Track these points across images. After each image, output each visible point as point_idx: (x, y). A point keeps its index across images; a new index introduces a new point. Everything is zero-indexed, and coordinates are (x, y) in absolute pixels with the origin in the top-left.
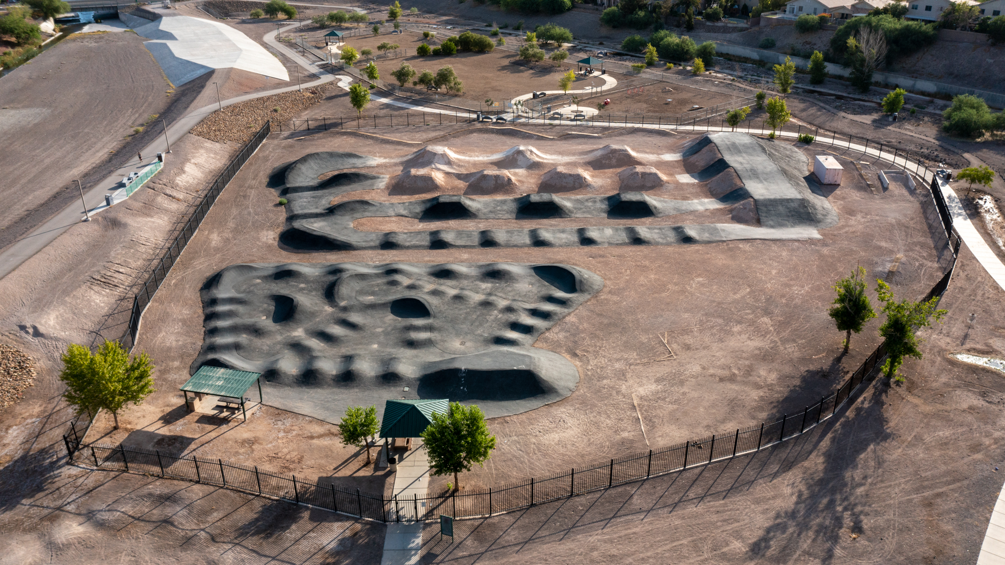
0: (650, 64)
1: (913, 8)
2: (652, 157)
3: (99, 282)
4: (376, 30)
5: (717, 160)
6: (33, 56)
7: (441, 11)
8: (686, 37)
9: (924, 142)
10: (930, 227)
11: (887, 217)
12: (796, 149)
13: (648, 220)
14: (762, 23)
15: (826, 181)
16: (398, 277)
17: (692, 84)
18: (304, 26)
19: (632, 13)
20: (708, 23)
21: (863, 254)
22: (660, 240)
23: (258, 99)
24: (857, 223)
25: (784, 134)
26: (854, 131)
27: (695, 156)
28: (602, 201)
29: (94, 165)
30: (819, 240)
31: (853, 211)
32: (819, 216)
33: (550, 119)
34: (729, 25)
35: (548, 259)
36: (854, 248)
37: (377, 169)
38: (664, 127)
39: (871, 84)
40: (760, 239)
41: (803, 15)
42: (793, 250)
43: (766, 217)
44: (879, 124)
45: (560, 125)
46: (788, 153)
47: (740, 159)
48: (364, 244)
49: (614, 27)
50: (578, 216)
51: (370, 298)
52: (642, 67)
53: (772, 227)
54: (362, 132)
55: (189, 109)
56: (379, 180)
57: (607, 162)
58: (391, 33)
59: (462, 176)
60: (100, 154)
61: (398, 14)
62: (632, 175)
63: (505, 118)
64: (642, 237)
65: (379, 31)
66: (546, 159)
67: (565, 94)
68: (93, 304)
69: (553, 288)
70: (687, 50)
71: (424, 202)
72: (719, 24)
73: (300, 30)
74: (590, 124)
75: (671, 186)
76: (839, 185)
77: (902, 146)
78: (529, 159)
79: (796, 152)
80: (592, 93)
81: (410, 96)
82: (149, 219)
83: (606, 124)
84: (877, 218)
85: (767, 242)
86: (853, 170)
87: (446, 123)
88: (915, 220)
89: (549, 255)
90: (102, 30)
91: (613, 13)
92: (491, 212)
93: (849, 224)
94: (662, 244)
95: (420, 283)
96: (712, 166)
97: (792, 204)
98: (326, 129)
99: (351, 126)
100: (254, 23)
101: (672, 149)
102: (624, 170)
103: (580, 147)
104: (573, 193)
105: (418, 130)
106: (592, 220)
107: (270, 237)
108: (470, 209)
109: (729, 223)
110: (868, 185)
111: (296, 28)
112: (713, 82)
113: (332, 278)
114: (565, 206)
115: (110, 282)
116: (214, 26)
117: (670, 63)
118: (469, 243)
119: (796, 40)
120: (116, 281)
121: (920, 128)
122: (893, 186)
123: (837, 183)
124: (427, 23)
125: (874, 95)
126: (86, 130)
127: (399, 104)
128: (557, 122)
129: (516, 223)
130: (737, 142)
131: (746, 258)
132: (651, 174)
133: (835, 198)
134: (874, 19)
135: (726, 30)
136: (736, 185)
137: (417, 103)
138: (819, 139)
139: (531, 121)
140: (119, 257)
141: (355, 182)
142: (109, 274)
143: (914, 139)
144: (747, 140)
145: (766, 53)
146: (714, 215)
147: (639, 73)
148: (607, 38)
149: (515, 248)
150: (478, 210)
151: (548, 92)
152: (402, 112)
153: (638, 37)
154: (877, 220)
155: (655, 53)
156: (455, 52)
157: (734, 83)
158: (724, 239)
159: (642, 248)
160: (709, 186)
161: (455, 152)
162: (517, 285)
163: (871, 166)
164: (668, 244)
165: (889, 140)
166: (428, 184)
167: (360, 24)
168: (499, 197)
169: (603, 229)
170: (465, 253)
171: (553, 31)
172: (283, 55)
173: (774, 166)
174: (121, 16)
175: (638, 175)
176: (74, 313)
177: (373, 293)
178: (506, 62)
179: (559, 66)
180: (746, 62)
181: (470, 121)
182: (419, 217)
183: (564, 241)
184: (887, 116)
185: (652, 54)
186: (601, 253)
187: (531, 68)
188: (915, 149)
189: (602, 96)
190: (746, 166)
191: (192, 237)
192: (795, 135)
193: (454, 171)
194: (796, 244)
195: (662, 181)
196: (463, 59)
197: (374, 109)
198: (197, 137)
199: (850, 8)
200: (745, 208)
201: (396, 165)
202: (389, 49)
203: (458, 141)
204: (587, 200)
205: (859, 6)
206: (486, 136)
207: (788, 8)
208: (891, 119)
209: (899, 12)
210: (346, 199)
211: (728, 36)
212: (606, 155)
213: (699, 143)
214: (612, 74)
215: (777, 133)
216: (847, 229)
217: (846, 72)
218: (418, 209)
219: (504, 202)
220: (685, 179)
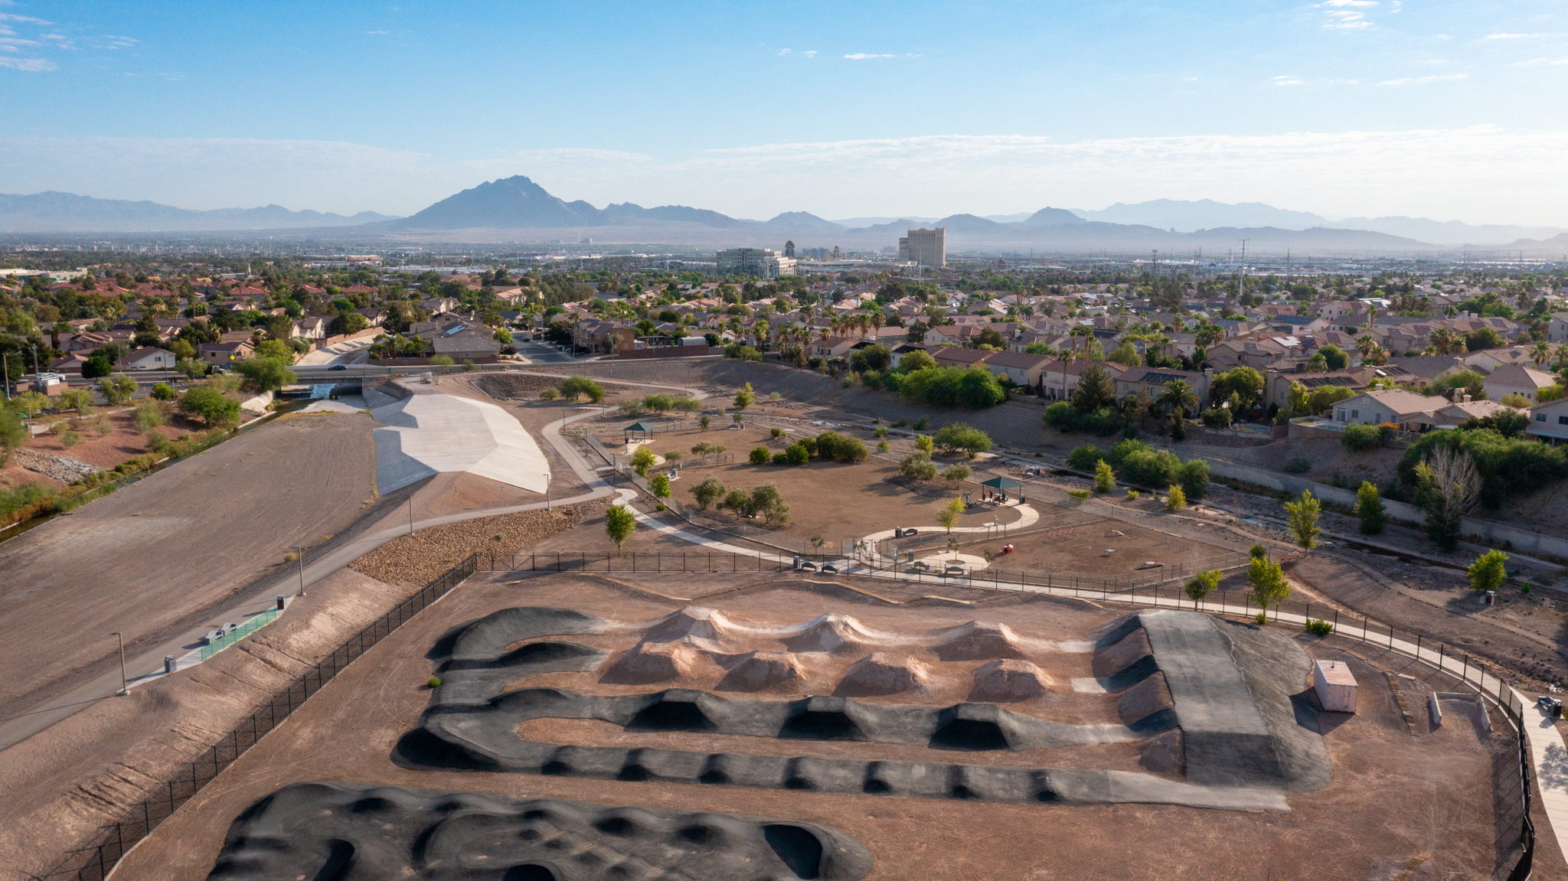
0: (1102, 491)
1: (1538, 419)
2: (1043, 646)
3: (86, 795)
4: (704, 423)
5: (1142, 656)
6: (218, 443)
7: (816, 399)
8: (1165, 452)
9: (1531, 644)
10: (1499, 803)
11: (1423, 778)
12: (1297, 645)
13: (993, 756)
14: (1292, 434)
15: (1328, 706)
16: (539, 826)
17: (1160, 526)
18: (608, 414)
19: (1090, 411)
20: (1208, 431)
21: (1356, 846)
22: (1001, 793)
23: (475, 521)
24: (1364, 787)
25: (1284, 616)
26: (1411, 618)
27: (1113, 648)
28: (929, 716)
29: (200, 607)
30: (1283, 814)
31: (1365, 763)
32: (1296, 770)
33: (907, 572)
34: (1241, 435)
35: (799, 812)
36: (1344, 835)
37: (601, 639)
38: (1085, 595)
39: (1461, 538)
40: (1177, 805)
41: (1356, 425)
42: (1230, 829)
43: (1199, 764)
44: (1458, 608)
45: (919, 583)
46: (1277, 650)
47: (1180, 658)
48: (518, 763)
49: (1063, 431)
50: (880, 739)
51: (480, 857)
52: (1084, 495)
53: (1205, 783)
54: (613, 577)
55: (367, 531)
56: (595, 657)
57: (965, 649)
58: (728, 428)
59: (724, 659)
60: (218, 591)
61: (749, 401)
62: (993, 674)
63: (835, 567)
64: (970, 786)
65: (710, 425)
66: (870, 638)
67: (948, 533)
68: (59, 830)
69: (784, 865)
70: (1166, 472)
71: (645, 698)
72: (1225, 432)
73: (601, 419)
74: (967, 583)
75: (1056, 698)
76: (1352, 713)
77: (1489, 650)
78: (838, 637)
79: (1295, 650)
80: (989, 533)
81: (710, 525)
82: (219, 698)
83: (991, 585)
84: (1405, 779)
85: (1188, 811)
86: (1383, 687)
87: (743, 570)
88: (1474, 790)
89: (803, 806)
90: (328, 409)
91: (1063, 408)
92: (742, 722)
93: (1349, 788)
94: (1001, 800)
95: (570, 838)
96: (1134, 666)
97: (1248, 745)
98: (559, 570)
99: (597, 568)
100: (542, 406)
101: (1081, 634)
102: (985, 666)
103: (935, 621)
104: (889, 699)
105: (695, 579)
106: (901, 748)
107: (386, 738)
108: (709, 715)
109: (1132, 770)
110: (1405, 718)
111: (595, 417)
112: (1195, 524)
113: (437, 817)
114: (863, 721)
115: (104, 796)
116: (478, 410)
117: (1134, 489)
118: (684, 775)
119: (1344, 463)
120: (114, 794)
121: (1531, 620)
122: (1449, 721)
123: (1350, 710)
124: (787, 416)
125: (1466, 556)
126: (222, 554)
127: (688, 537)
128: (916, 577)
129: (775, 744)
130: (1184, 627)
131: (1139, 839)
132: (1024, 674)
133: (1338, 737)
134: (1465, 435)
135: (1235, 442)
136: (1160, 703)
137: (714, 536)
138: (1342, 628)
139: (876, 574)
140: (139, 756)
141: (555, 658)
142: (109, 782)
143: (1515, 638)
144: (1201, 625)
145: (1295, 480)
146: (1113, 754)
147: (1079, 503)
148: (1050, 447)
149: (753, 789)
150: (723, 717)
151: (920, 529)
152: (686, 548)
153: (1091, 449)
154: (1402, 784)
155: (1110, 474)
156: (806, 460)
157: (1230, 527)
158: (1112, 800)
159: (966, 806)
160: (1120, 701)
161: (730, 619)
162: (726, 856)
163: (1418, 682)
164: (1012, 801)
165: (1468, 637)
166: (665, 668)
167: (689, 414)
168: (768, 698)
169: (912, 766)
170: (669, 791)
171: (961, 435)
172: (557, 454)
173: (1235, 673)
174: (365, 392)
175: (1002, 675)
176: (22, 845)
177: (489, 850)
178: (879, 478)
179: (957, 489)
180: (1261, 494)
181: (780, 569)
182: (626, 723)
183: (838, 782)
184: (1478, 594)
185: (1105, 474)
186: (892, 808)
187: (913, 490)
188: (1512, 657)
189: (1006, 538)
190: (1186, 670)
191: (272, 731)
192: (1301, 619)
193: (716, 650)
194: (1240, 818)
195: (1043, 687)
196: (815, 472)
197: (646, 542)
198: (357, 574)
199: (1431, 415)
200: (1165, 746)
201: (632, 633)
202: (708, 452)
203: (747, 600)
204: (906, 713)
205: (1447, 413)
206: (795, 594)
207: (1335, 412)
208: (1482, 600)
209: (1514, 424)
210: (529, 685)
211: (1237, 451)
212: (965, 637)
213: (1123, 627)
214: (1035, 504)
215: (1270, 614)
216: (1342, 797)
217: (1420, 517)
218: (631, 709)
219: (770, 707)
220: (1087, 686)
